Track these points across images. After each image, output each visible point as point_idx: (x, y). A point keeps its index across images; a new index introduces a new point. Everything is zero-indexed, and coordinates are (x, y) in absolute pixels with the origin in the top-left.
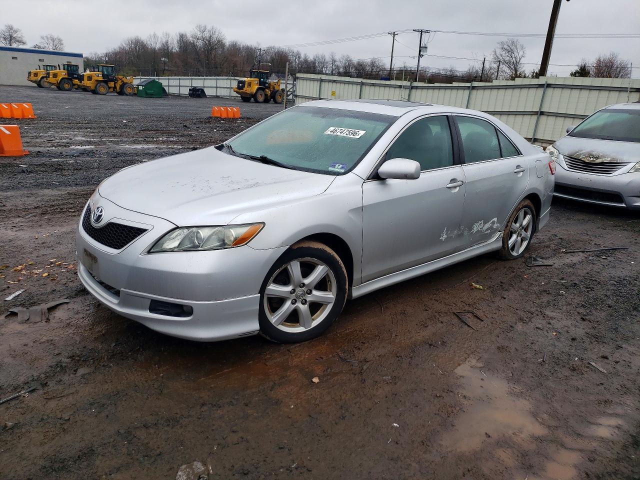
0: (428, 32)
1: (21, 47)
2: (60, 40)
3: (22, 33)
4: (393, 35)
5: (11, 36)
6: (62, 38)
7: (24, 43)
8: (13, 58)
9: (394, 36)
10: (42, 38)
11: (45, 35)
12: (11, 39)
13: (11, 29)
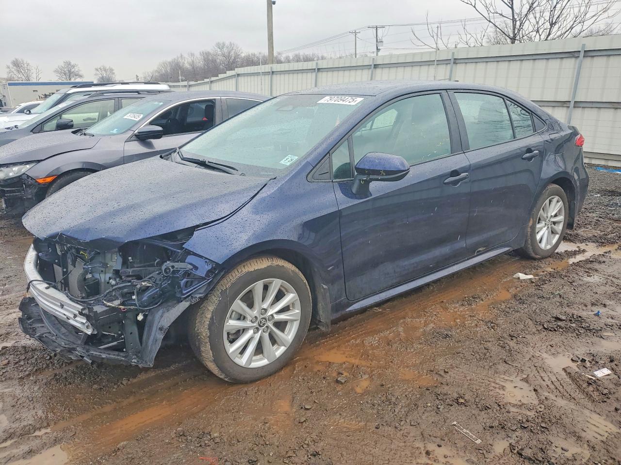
0: (383, 27)
1: (78, 80)
2: (111, 70)
3: (79, 68)
4: (354, 34)
5: (69, 71)
6: (113, 68)
7: (81, 76)
8: (34, 91)
9: (356, 34)
10: (97, 70)
11: (99, 67)
12: (70, 74)
13: (70, 64)
